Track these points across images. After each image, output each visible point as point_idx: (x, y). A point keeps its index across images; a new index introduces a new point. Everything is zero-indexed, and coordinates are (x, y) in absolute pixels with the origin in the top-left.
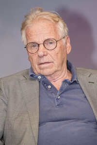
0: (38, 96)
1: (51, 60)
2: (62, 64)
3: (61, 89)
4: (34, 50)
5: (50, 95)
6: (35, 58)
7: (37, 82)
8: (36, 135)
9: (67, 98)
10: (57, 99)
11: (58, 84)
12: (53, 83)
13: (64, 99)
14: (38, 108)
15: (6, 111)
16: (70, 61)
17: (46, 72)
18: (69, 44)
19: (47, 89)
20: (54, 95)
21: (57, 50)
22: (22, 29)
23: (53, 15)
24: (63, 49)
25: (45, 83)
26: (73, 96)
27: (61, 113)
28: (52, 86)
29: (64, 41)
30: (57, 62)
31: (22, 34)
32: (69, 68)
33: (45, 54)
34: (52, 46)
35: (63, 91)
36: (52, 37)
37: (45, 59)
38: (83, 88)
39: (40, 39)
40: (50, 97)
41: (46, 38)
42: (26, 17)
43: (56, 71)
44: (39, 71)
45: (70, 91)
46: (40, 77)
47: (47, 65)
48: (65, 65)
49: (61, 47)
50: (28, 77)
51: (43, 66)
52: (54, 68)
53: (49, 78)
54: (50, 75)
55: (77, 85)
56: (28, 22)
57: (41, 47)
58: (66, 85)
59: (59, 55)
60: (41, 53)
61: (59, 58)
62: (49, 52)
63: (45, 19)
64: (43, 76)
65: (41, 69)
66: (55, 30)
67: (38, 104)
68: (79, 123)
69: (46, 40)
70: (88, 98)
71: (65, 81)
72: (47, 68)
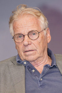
0: (24, 79)
1: (34, 48)
2: (44, 51)
3: (43, 72)
4: (20, 40)
5: (34, 77)
6: (21, 47)
7: (23, 67)
9: (48, 80)
10: (40, 81)
11: (40, 68)
12: (36, 67)
13: (45, 81)
14: (24, 88)
16: (50, 49)
17: (30, 58)
18: (49, 35)
19: (31, 73)
20: (37, 78)
21: (39, 39)
22: (10, 23)
23: (36, 11)
24: (44, 38)
25: (29, 67)
29: (45, 32)
30: (39, 50)
31: (10, 27)
32: (49, 54)
33: (30, 43)
34: (35, 37)
35: (45, 74)
36: (35, 29)
37: (30, 48)
39: (25, 31)
40: (34, 79)
41: (30, 30)
42: (13, 12)
43: (39, 57)
44: (24, 57)
45: (51, 74)
46: (25, 63)
47: (31, 52)
48: (46, 52)
49: (42, 37)
50: (16, 63)
51: (27, 53)
53: (33, 63)
54: (34, 61)
55: (56, 69)
56: (15, 17)
57: (26, 37)
58: (47, 69)
59: (41, 44)
60: (26, 43)
61: (41, 46)
62: (32, 41)
63: (29, 14)
65: (26, 56)
66: (37, 23)
67: (24, 85)
69: (30, 32)
71: (46, 66)
72: (31, 55)
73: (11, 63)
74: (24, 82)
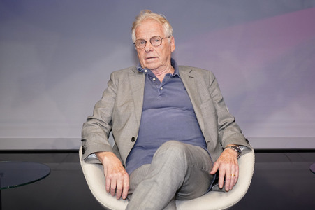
0: (143, 85)
1: (156, 55)
2: (166, 59)
3: (164, 81)
4: (142, 46)
5: (154, 86)
6: (142, 54)
7: (144, 75)
8: (139, 119)
9: (168, 89)
10: (160, 90)
11: (161, 78)
12: (157, 77)
13: (166, 90)
14: (143, 96)
15: (115, 99)
16: (174, 58)
17: (152, 66)
18: (173, 44)
19: (152, 81)
20: (157, 86)
21: (162, 46)
22: (133, 29)
23: (160, 17)
24: (167, 46)
25: (150, 76)
27: (162, 102)
28: (156, 78)
29: (169, 40)
30: (162, 58)
31: (132, 33)
32: (173, 64)
33: (151, 49)
34: (158, 43)
35: (166, 83)
36: (158, 35)
37: (151, 55)
38: (183, 81)
39: (147, 37)
40: (153, 88)
41: (153, 36)
42: (137, 18)
43: (161, 66)
44: (145, 65)
45: (170, 84)
46: (146, 71)
47: (153, 60)
48: (169, 61)
49: (165, 45)
50: (136, 71)
51: (149, 60)
52: (159, 63)
53: (154, 72)
54: (155, 69)
55: (179, 79)
56: (139, 22)
57: (148, 43)
58: (169, 78)
59: (164, 51)
60: (147, 49)
61: (164, 53)
62: (154, 48)
63: (153, 19)
64: (149, 69)
65: (147, 63)
66: (161, 30)
67: (143, 93)
68: (177, 110)
69: (152, 38)
70: (188, 90)
71: (168, 75)
72: (152, 62)
73: (132, 72)
74: (143, 89)
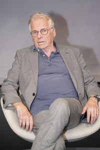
1: (44, 40)
2: (51, 43)
3: (50, 57)
4: (35, 35)
5: (44, 60)
6: (36, 39)
7: (37, 53)
8: (36, 82)
10: (48, 62)
11: (48, 54)
13: (52, 62)
15: (20, 68)
17: (42, 47)
18: (54, 32)
19: (42, 57)
20: (46, 60)
22: (29, 23)
23: (46, 16)
24: (51, 34)
25: (41, 53)
26: (57, 60)
27: (50, 70)
28: (46, 55)
29: (52, 30)
30: (48, 42)
32: (55, 45)
33: (42, 37)
34: (45, 33)
36: (45, 27)
37: (41, 40)
38: (62, 56)
39: (39, 29)
41: (42, 28)
43: (47, 47)
44: (38, 46)
45: (55, 58)
46: (39, 50)
47: (43, 43)
49: (50, 34)
50: (33, 50)
51: (40, 44)
52: (47, 45)
54: (44, 49)
55: (59, 55)
57: (39, 33)
58: (53, 55)
59: (49, 37)
60: (39, 37)
61: (49, 39)
70: (65, 62)
71: (52, 52)
72: (42, 45)
73: (29, 50)
74: (38, 62)
